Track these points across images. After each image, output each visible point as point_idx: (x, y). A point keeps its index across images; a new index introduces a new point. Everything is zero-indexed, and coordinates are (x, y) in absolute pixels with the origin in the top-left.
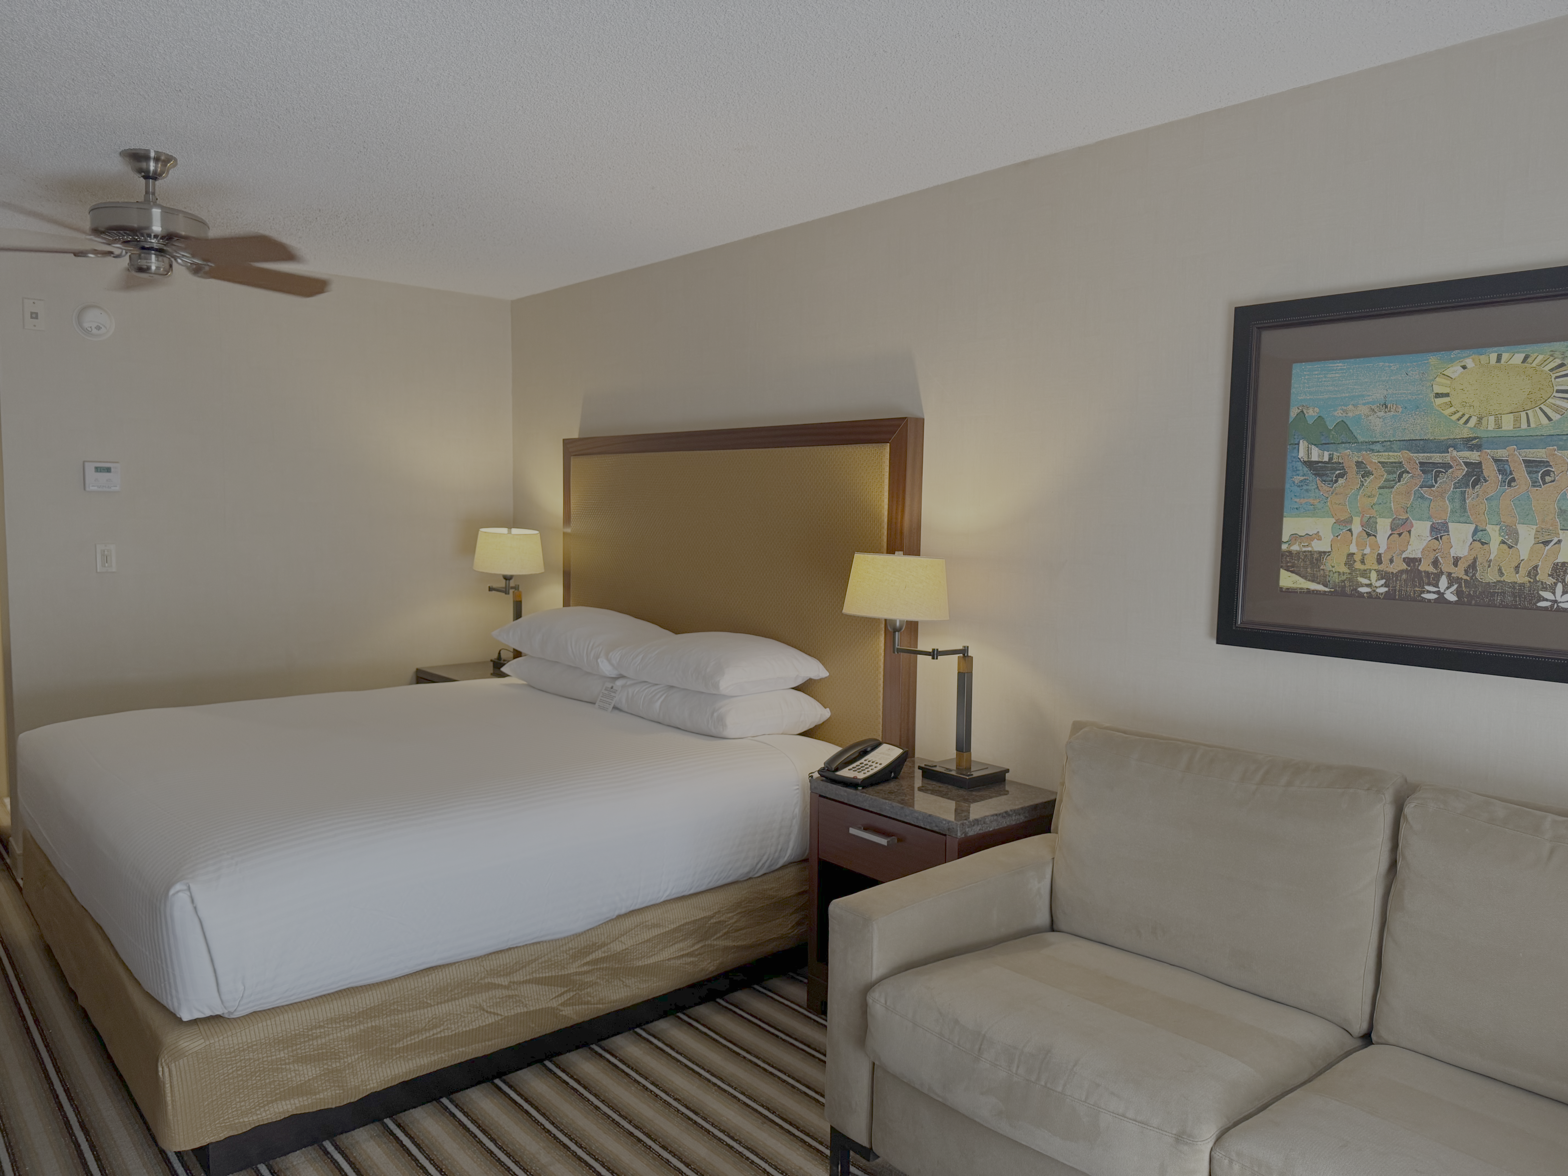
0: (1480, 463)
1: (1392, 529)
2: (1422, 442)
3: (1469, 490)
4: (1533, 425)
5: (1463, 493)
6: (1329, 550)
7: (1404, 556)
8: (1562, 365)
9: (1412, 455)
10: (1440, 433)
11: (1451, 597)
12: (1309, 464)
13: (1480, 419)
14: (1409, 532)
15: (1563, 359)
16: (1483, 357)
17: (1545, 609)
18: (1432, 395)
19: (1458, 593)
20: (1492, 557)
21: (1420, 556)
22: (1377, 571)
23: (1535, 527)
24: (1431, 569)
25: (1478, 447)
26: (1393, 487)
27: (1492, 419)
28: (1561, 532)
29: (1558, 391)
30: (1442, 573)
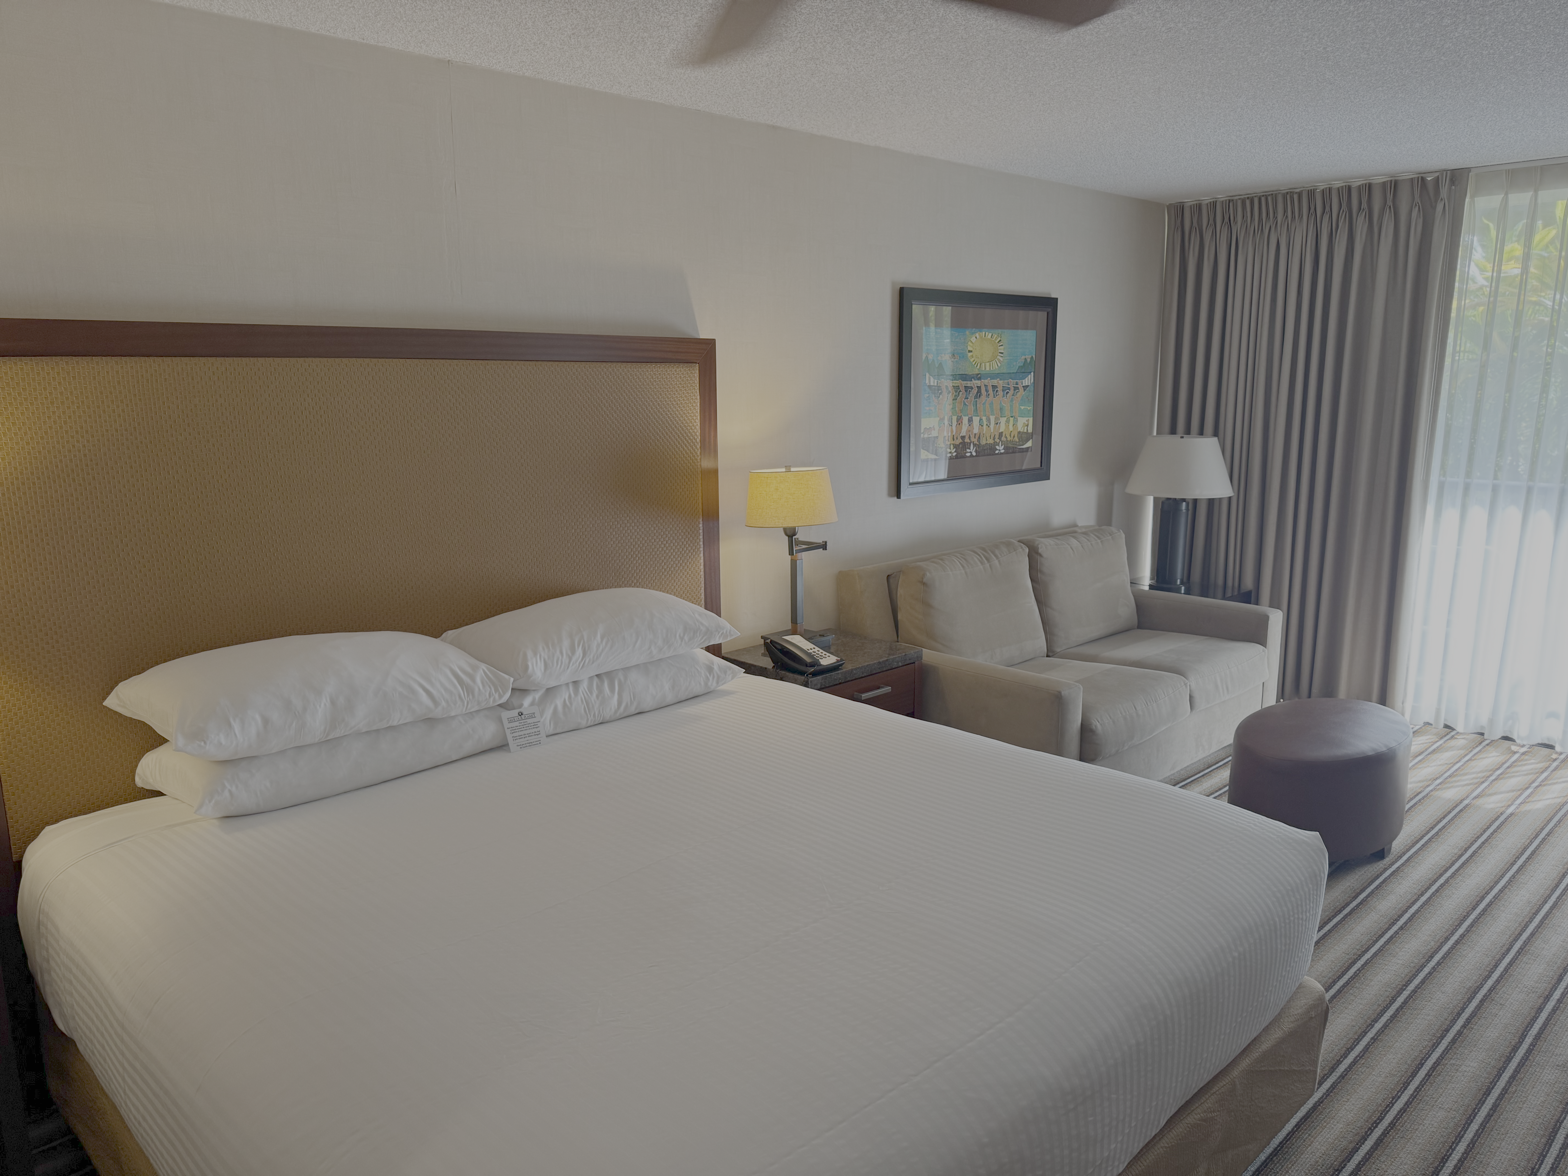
0: (980, 387)
1: (957, 422)
2: (965, 376)
3: (978, 400)
4: (994, 368)
5: (976, 401)
6: (937, 435)
7: (961, 435)
8: (1000, 340)
9: (962, 382)
10: (970, 372)
11: (974, 454)
12: (930, 387)
13: (981, 364)
14: (962, 422)
15: (1001, 338)
16: (981, 333)
17: (997, 454)
18: (967, 351)
19: (976, 451)
20: (984, 432)
21: (965, 435)
22: (953, 444)
23: (994, 416)
24: (969, 441)
25: (979, 379)
26: (957, 399)
27: (983, 364)
28: (1000, 418)
29: (1000, 353)
30: (971, 442)
